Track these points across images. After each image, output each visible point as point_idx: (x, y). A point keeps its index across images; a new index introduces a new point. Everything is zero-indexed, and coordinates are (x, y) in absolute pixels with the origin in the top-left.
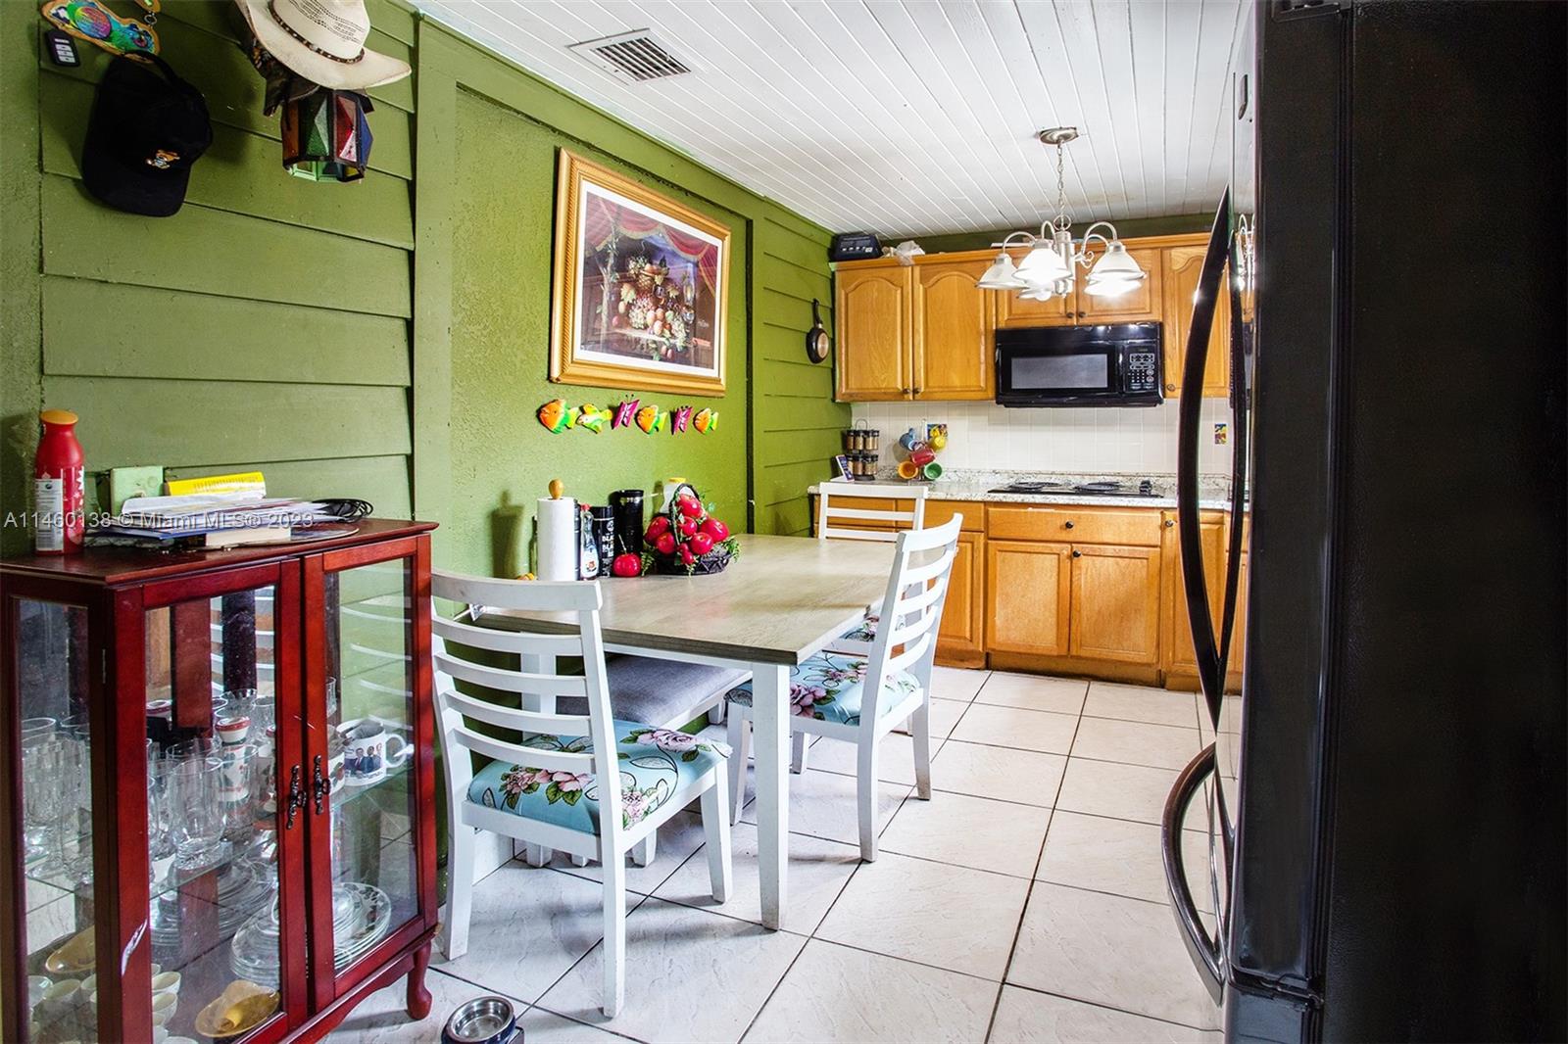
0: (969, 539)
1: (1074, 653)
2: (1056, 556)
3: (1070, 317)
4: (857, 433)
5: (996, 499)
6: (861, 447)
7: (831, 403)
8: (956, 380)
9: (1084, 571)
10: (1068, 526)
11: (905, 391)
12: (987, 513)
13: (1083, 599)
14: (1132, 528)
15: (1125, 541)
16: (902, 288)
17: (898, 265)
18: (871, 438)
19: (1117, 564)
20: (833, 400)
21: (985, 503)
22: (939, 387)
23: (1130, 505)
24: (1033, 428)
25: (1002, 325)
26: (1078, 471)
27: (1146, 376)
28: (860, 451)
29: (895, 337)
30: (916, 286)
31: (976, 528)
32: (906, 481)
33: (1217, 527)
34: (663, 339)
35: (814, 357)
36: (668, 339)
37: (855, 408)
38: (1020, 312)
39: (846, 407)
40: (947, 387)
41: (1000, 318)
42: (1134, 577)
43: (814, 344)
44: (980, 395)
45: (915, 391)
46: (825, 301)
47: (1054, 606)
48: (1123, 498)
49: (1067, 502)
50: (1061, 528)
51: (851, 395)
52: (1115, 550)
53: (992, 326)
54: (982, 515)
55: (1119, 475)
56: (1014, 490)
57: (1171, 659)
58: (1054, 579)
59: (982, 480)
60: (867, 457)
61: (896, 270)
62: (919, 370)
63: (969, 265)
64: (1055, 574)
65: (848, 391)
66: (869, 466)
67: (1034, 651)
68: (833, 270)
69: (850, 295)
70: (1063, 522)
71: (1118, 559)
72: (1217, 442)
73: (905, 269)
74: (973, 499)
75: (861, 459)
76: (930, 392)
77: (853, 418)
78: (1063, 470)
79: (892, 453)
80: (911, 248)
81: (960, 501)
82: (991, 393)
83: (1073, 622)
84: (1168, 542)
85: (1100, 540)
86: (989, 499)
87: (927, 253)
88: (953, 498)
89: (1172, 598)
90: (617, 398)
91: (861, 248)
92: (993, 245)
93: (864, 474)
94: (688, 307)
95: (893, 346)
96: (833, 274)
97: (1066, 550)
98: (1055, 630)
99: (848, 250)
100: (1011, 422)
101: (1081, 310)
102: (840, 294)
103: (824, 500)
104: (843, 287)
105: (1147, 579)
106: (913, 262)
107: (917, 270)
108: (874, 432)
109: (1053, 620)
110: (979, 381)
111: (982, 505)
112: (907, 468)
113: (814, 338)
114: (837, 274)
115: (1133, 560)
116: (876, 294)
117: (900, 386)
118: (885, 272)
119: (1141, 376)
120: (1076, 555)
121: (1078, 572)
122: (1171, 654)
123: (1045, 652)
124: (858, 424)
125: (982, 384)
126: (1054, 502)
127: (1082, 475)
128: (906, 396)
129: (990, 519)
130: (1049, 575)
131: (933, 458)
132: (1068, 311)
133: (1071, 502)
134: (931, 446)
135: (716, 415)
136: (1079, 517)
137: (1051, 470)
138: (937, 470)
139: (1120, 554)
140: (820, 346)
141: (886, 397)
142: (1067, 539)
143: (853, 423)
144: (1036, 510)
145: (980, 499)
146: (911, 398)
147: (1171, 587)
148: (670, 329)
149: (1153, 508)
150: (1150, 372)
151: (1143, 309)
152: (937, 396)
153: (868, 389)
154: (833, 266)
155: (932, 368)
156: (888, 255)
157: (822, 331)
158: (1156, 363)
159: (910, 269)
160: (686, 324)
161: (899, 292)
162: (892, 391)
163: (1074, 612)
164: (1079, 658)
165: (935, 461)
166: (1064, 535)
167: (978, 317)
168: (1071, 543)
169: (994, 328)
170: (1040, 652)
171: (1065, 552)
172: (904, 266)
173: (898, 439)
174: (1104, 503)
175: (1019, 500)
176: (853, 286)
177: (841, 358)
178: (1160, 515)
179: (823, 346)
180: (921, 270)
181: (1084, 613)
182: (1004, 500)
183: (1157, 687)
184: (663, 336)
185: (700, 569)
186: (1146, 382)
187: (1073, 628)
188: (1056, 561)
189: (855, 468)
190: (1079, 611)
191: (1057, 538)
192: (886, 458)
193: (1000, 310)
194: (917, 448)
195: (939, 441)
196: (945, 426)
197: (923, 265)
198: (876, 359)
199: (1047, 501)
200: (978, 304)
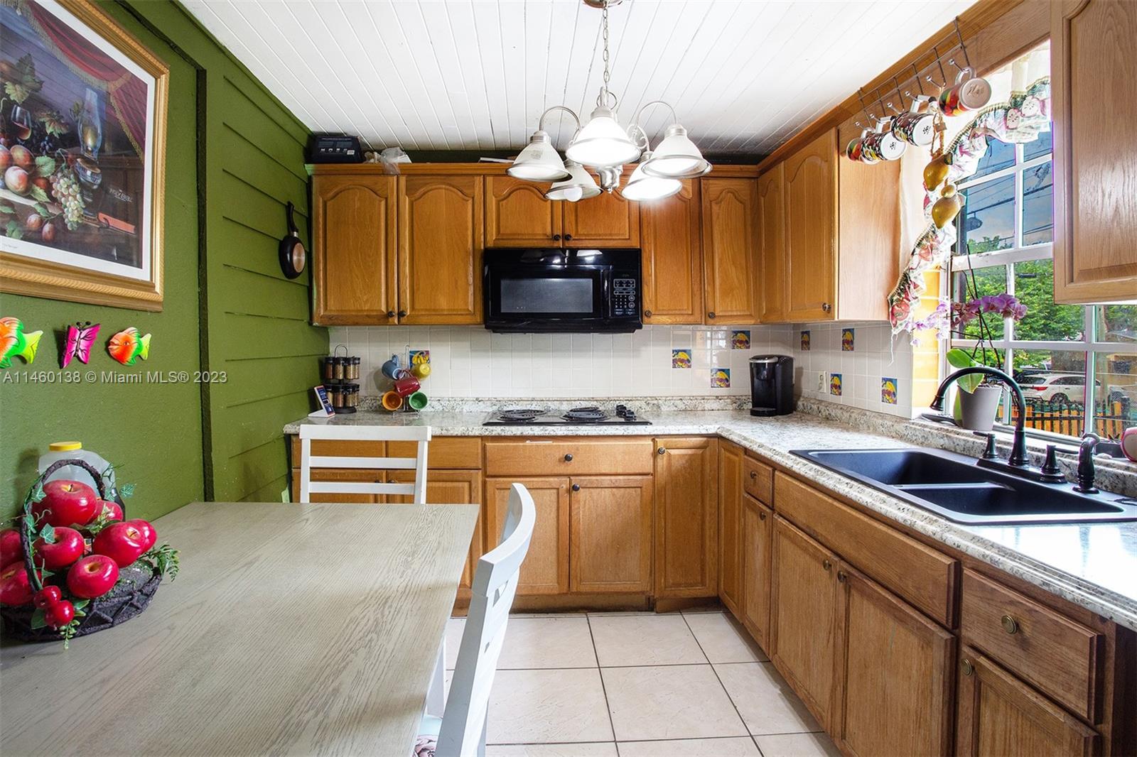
0: (466, 478)
1: (574, 590)
2: (555, 491)
3: (558, 240)
4: (336, 361)
5: (494, 433)
6: (341, 377)
7: (307, 327)
8: (443, 303)
9: (582, 503)
10: (568, 458)
11: (390, 314)
12: (484, 448)
13: (582, 533)
14: (627, 457)
15: (620, 471)
16: (386, 199)
17: (383, 172)
18: (352, 366)
19: (614, 495)
20: (310, 323)
21: (483, 438)
22: (426, 310)
23: (625, 434)
24: (513, 354)
25: (490, 244)
26: (555, 396)
27: (628, 302)
28: (340, 380)
29: (378, 254)
30: (401, 197)
31: (473, 465)
32: (390, 412)
33: (700, 451)
34: (31, 203)
35: (288, 270)
37: (333, 333)
38: (508, 231)
39: (323, 332)
40: (434, 310)
41: (488, 237)
42: (629, 507)
43: (288, 256)
44: (468, 320)
45: (401, 314)
46: (300, 206)
47: (554, 543)
48: (618, 427)
49: (566, 433)
50: (560, 461)
51: (330, 318)
52: (611, 480)
53: (480, 247)
54: (480, 451)
55: (593, 399)
56: (509, 420)
57: (663, 585)
58: (554, 515)
59: (466, 408)
60: (348, 387)
61: (381, 178)
62: (405, 291)
63: (458, 178)
64: (554, 509)
65: (328, 313)
67: (535, 592)
68: (309, 173)
69: (328, 204)
70: (562, 454)
71: (614, 490)
72: (674, 367)
73: (390, 178)
74: (471, 434)
75: (341, 390)
76: (418, 316)
77: (331, 344)
78: (542, 396)
79: (373, 383)
80: (397, 155)
81: (457, 437)
82: (479, 318)
83: (572, 556)
84: (659, 469)
85: (598, 472)
86: (486, 433)
87: (412, 162)
88: (449, 434)
89: (663, 524)
91: (342, 149)
92: (482, 159)
95: (377, 263)
96: (310, 178)
97: (564, 484)
98: (554, 569)
99: (327, 149)
100: (494, 349)
101: (567, 232)
102: (318, 202)
103: (305, 445)
104: (322, 193)
105: (641, 507)
106: (398, 171)
107: (403, 180)
108: (354, 359)
109: (553, 558)
110: (466, 303)
111: (480, 440)
112: (389, 399)
113: (289, 249)
114: (315, 180)
115: (628, 489)
116: (357, 205)
117: (383, 308)
118: (368, 181)
119: (623, 302)
120: (575, 488)
121: (576, 506)
122: (663, 580)
123: (546, 592)
124: (337, 350)
125: (471, 308)
126: (553, 433)
127: (561, 401)
128: (390, 319)
129: (488, 455)
130: (548, 511)
131: (418, 387)
132: (555, 234)
133: (570, 433)
134: (415, 374)
135: (148, 337)
136: (578, 449)
137: (531, 396)
138: (422, 400)
139: (617, 485)
140: (295, 258)
141: (369, 321)
142: (565, 472)
143: (332, 349)
144: (534, 443)
145: (477, 434)
146: (396, 322)
147: (662, 514)
148: (47, 188)
149: (645, 436)
150: (632, 298)
151: (623, 234)
152: (424, 320)
153: (349, 310)
154: (309, 168)
155: (418, 289)
156: (372, 161)
157: (297, 241)
158: (636, 289)
159: (395, 178)
161: (383, 203)
162: (375, 313)
163: (573, 548)
164: (579, 593)
165: (420, 391)
166: (563, 469)
167: (465, 236)
168: (569, 476)
169: (482, 248)
170: (541, 592)
171: (564, 486)
172: (388, 175)
173: (381, 366)
174: (601, 433)
175: (518, 433)
176: (331, 194)
177: (318, 275)
178: (652, 443)
179: (298, 258)
180: (407, 181)
181: (582, 548)
182: (503, 434)
183: (646, 611)
186: (628, 307)
187: (573, 563)
188: (556, 496)
190: (579, 547)
191: (556, 472)
192: (367, 388)
193: (488, 228)
194: (401, 377)
195: (423, 369)
196: (427, 352)
197: (409, 175)
198: (357, 276)
199: (547, 433)
200: (466, 222)
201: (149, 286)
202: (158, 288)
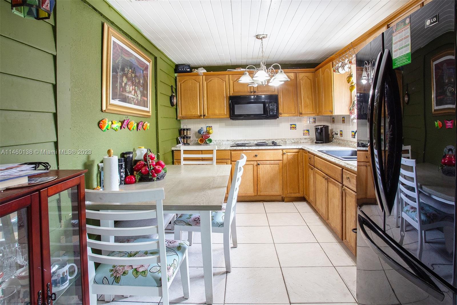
0: (226, 162)
1: (259, 194)
2: (253, 165)
3: (252, 93)
4: (184, 130)
5: (234, 149)
6: (185, 134)
7: (176, 120)
8: (217, 112)
9: (261, 169)
10: (256, 156)
11: (201, 116)
12: (231, 153)
13: (261, 178)
14: (274, 155)
15: (272, 159)
16: (199, 83)
17: (197, 75)
18: (189, 131)
19: (270, 166)
20: (177, 119)
21: (230, 150)
22: (212, 114)
23: (273, 148)
24: (239, 126)
25: (231, 95)
26: (253, 139)
27: (274, 110)
28: (185, 135)
29: (197, 98)
30: (204, 82)
31: (228, 158)
32: (201, 144)
33: (297, 153)
34: (135, 97)
35: (172, 104)
36: (136, 97)
37: (182, 122)
38: (236, 91)
40: (214, 114)
41: (230, 93)
42: (275, 170)
43: (172, 100)
44: (225, 117)
45: (204, 116)
46: (174, 87)
47: (252, 181)
48: (271, 147)
49: (255, 148)
50: (254, 157)
51: (183, 117)
52: (269, 162)
53: (228, 95)
54: (230, 154)
55: (264, 140)
56: (238, 145)
57: (286, 193)
58: (252, 172)
59: (224, 143)
60: (187, 137)
61: (197, 76)
62: (205, 109)
63: (221, 76)
64: (252, 171)
65: (182, 116)
66: (188, 140)
67: (247, 195)
68: (176, 76)
69: (182, 84)
70: (254, 155)
71: (271, 165)
72: (291, 129)
73: (200, 76)
74: (227, 149)
75: (186, 138)
76: (209, 116)
77: (181, 125)
78: (248, 139)
79: (195, 136)
80: (202, 70)
81: (223, 150)
82: (228, 116)
83: (258, 185)
84: (284, 159)
85: (265, 160)
86: (232, 149)
87: (207, 72)
88: (220, 149)
89: (286, 175)
90: (123, 118)
91: (186, 69)
92: (228, 70)
93: (187, 143)
94: (141, 86)
95: (197, 101)
96: (176, 77)
97: (255, 163)
98: (253, 188)
99: (181, 69)
100: (232, 125)
101: (255, 90)
102: (179, 84)
103: (182, 152)
104: (180, 82)
105: (279, 170)
106: (203, 74)
107: (204, 77)
108: (189, 129)
109: (252, 185)
110: (224, 112)
111: (229, 151)
112: (200, 141)
113: (173, 98)
114: (177, 77)
115: (275, 165)
116: (190, 84)
117: (199, 114)
118: (194, 77)
120: (258, 164)
121: (259, 170)
123: (250, 195)
124: (183, 126)
125: (226, 113)
126: (251, 149)
127: (254, 140)
128: (201, 117)
129: (232, 155)
130: (250, 171)
131: (209, 137)
132: (251, 91)
133: (257, 149)
134: (208, 133)
135: (149, 124)
136: (259, 153)
137: (245, 139)
138: (210, 141)
139: (271, 163)
140: (174, 101)
141: (194, 118)
142: (255, 160)
144: (246, 152)
145: (229, 149)
146: (203, 118)
147: (286, 172)
148: (137, 93)
149: (280, 149)
152: (211, 117)
153: (188, 115)
154: (176, 75)
155: (209, 108)
156: (195, 72)
157: (174, 96)
158: (277, 107)
159: (202, 76)
160: (141, 91)
161: (198, 84)
162: (196, 115)
163: (258, 182)
164: (260, 195)
165: (210, 138)
166: (255, 159)
167: (223, 92)
168: (257, 161)
169: (229, 95)
170: (249, 195)
171: (255, 164)
172: (200, 75)
173: (197, 131)
174: (266, 148)
175: (241, 149)
176: (183, 81)
177: (179, 105)
178: (282, 151)
180: (205, 77)
181: (261, 182)
182: (236, 149)
183: (282, 202)
184: (135, 96)
185: (158, 179)
186: (274, 112)
187: (258, 187)
188: (253, 167)
189: (184, 141)
190: (260, 182)
191: (253, 160)
192: (193, 138)
194: (204, 134)
195: (211, 131)
196: (212, 126)
197: (206, 75)
198: (191, 105)
199: (250, 149)
200: (224, 88)
201: (148, 112)
202: (151, 113)
